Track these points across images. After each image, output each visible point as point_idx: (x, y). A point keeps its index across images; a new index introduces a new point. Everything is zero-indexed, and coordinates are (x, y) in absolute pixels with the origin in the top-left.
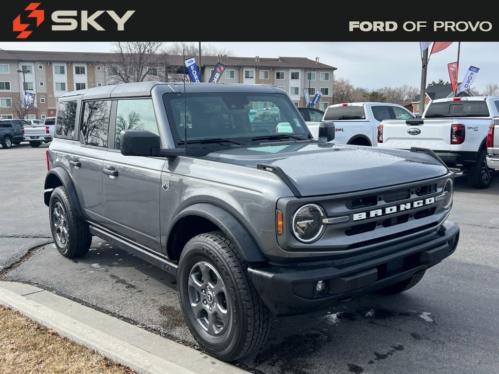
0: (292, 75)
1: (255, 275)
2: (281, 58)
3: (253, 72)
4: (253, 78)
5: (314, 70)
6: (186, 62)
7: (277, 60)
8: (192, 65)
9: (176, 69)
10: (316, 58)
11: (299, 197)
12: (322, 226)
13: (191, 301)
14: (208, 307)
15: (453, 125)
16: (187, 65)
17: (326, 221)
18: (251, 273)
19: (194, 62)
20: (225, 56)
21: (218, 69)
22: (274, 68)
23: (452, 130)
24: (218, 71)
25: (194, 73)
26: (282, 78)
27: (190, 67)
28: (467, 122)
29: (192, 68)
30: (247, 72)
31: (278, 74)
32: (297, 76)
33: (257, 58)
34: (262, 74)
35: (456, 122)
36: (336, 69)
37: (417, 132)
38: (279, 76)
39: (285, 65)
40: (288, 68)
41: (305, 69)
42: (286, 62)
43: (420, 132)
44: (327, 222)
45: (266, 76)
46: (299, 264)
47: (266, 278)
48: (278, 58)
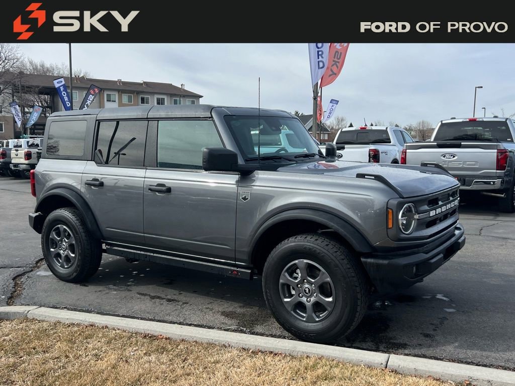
0: (157, 100)
1: (370, 263)
2: (145, 83)
3: (115, 96)
4: (115, 101)
5: (180, 96)
6: (55, 82)
7: (141, 84)
8: (61, 86)
9: (37, 89)
10: (182, 85)
11: (403, 198)
12: (414, 221)
13: (282, 296)
14: (304, 299)
15: (370, 150)
16: (57, 86)
17: (416, 217)
18: (366, 262)
19: (63, 83)
20: (83, 77)
21: (92, 92)
22: (138, 93)
23: (369, 154)
24: (92, 93)
25: (64, 94)
26: (147, 103)
27: (59, 87)
28: (381, 147)
29: (62, 89)
30: (109, 96)
31: (143, 99)
32: (163, 101)
33: (120, 81)
34: (125, 98)
35: (372, 147)
36: (202, 97)
37: (340, 156)
38: (144, 101)
39: (149, 90)
40: (153, 93)
41: (171, 95)
42: (149, 87)
43: (342, 156)
44: (418, 218)
45: (130, 100)
46: (399, 253)
47: (382, 265)
48: (142, 82)
